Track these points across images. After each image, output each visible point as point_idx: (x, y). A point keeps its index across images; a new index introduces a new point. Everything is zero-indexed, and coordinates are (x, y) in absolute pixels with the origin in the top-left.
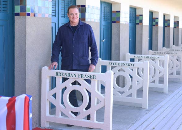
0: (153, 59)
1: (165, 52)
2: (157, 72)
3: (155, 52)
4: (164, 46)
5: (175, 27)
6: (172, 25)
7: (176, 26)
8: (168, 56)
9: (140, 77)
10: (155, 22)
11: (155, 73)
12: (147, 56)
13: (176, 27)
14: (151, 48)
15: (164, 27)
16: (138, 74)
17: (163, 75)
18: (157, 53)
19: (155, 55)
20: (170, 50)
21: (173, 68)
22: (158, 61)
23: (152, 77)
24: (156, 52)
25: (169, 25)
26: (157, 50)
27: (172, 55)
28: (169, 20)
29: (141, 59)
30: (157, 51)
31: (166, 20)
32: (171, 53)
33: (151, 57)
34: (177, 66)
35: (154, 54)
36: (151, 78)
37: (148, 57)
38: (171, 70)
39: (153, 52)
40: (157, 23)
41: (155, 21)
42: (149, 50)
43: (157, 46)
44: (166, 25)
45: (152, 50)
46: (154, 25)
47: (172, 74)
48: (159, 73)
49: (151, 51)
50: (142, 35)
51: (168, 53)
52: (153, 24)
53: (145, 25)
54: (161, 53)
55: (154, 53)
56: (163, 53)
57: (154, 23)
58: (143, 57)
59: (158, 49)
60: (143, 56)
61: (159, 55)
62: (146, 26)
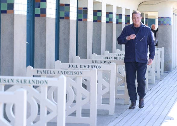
0: (35, 85)
1: (60, 70)
2: (44, 111)
3: (40, 69)
4: (57, 58)
5: (79, 20)
6: (73, 15)
7: (81, 17)
8: (64, 77)
9: (9, 121)
10: (39, 9)
11: (39, 114)
12: (22, 78)
13: (81, 20)
14: (31, 61)
15: (58, 18)
16: (5, 117)
17: (56, 118)
18: (44, 72)
19: (40, 76)
20: (70, 66)
21: (75, 101)
22: (44, 88)
23: (34, 122)
24: (42, 70)
25: (67, 16)
26: (43, 66)
27: (74, 76)
28: (68, 5)
29: (11, 86)
30: (45, 68)
31: (62, 4)
32: (71, 73)
33: (31, 81)
34: (83, 99)
35: (38, 74)
36: (32, 124)
37: (25, 81)
38: (71, 106)
39: (36, 70)
40: (44, 11)
41: (39, 7)
42: (27, 66)
43: (44, 57)
44: (62, 14)
45: (33, 66)
46: (38, 15)
47: (74, 114)
48: (48, 113)
49: (32, 68)
50: (12, 34)
51: (66, 73)
52: (36, 13)
53: (18, 15)
54: (52, 72)
55: (38, 71)
56: (56, 73)
57: (38, 11)
58: (15, 82)
59: (45, 64)
60: (15, 78)
61: (48, 77)
62: (21, 16)
